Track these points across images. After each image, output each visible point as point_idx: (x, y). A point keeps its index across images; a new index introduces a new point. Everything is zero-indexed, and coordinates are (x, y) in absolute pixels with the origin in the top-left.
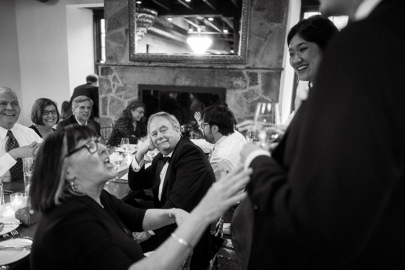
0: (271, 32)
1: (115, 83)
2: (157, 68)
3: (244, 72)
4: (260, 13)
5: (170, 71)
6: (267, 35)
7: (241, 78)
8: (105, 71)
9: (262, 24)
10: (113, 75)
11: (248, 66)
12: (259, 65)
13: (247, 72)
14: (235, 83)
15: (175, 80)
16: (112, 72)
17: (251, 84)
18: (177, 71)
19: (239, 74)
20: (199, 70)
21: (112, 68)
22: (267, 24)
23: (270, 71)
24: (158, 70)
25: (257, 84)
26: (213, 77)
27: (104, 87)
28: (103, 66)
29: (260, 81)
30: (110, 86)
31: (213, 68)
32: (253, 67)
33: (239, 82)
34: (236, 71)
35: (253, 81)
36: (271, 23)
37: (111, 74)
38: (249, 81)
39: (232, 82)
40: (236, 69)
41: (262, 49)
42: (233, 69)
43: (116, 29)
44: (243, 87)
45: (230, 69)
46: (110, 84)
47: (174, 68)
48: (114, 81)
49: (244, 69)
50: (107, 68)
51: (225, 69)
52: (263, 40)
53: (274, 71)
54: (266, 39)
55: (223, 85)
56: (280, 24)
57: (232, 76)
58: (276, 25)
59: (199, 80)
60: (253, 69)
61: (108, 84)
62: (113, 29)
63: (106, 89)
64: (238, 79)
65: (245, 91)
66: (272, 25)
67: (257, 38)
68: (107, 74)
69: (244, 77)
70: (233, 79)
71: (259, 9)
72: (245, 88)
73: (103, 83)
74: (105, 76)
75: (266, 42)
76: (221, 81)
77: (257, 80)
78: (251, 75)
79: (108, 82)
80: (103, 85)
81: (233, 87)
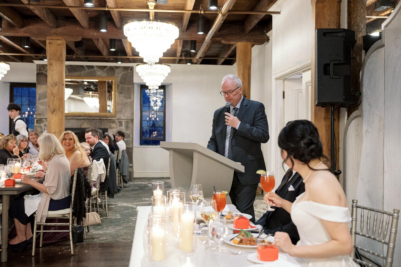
0: (127, 103)
1: (45, 128)
2: (71, 120)
3: (116, 121)
4: (121, 95)
5: (78, 121)
6: (125, 104)
7: (115, 123)
8: (39, 122)
9: (122, 100)
10: (44, 124)
11: (117, 118)
12: (122, 118)
13: (118, 121)
14: (112, 126)
15: (81, 125)
16: (44, 122)
17: (120, 126)
18: (82, 121)
19: (114, 122)
20: (94, 120)
21: (44, 120)
22: (125, 99)
23: (128, 120)
24: (71, 121)
25: (122, 126)
26: (101, 123)
27: (38, 130)
28: (37, 119)
29: (123, 125)
30: (42, 129)
31: (101, 119)
32: (120, 118)
33: (113, 125)
34: (112, 120)
35: (121, 125)
36: (126, 99)
37: (43, 123)
38: (118, 125)
39: (111, 126)
40: (112, 119)
41: (123, 110)
42: (111, 120)
43: (44, 99)
44: (116, 127)
45: (110, 119)
46: (42, 128)
47: (80, 119)
48: (44, 127)
49: (116, 120)
50: (40, 120)
51: (107, 120)
52: (124, 106)
53: (129, 120)
54: (125, 106)
55: (106, 127)
56: (130, 100)
57: (110, 123)
58: (129, 100)
59: (94, 125)
60: (120, 119)
61: (40, 128)
62: (42, 99)
63: (39, 131)
64: (113, 124)
65: (117, 129)
66: (127, 100)
67: (121, 105)
68: (40, 123)
69: (116, 123)
70: (111, 124)
71: (120, 93)
72: (117, 128)
73: (37, 128)
74: (39, 124)
75: (125, 107)
76: (105, 125)
77: (122, 124)
78: (119, 122)
79: (41, 127)
80: (37, 129)
81: (111, 128)
